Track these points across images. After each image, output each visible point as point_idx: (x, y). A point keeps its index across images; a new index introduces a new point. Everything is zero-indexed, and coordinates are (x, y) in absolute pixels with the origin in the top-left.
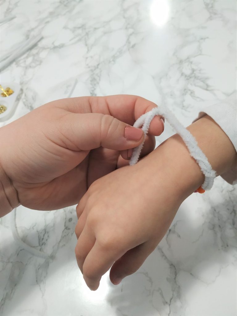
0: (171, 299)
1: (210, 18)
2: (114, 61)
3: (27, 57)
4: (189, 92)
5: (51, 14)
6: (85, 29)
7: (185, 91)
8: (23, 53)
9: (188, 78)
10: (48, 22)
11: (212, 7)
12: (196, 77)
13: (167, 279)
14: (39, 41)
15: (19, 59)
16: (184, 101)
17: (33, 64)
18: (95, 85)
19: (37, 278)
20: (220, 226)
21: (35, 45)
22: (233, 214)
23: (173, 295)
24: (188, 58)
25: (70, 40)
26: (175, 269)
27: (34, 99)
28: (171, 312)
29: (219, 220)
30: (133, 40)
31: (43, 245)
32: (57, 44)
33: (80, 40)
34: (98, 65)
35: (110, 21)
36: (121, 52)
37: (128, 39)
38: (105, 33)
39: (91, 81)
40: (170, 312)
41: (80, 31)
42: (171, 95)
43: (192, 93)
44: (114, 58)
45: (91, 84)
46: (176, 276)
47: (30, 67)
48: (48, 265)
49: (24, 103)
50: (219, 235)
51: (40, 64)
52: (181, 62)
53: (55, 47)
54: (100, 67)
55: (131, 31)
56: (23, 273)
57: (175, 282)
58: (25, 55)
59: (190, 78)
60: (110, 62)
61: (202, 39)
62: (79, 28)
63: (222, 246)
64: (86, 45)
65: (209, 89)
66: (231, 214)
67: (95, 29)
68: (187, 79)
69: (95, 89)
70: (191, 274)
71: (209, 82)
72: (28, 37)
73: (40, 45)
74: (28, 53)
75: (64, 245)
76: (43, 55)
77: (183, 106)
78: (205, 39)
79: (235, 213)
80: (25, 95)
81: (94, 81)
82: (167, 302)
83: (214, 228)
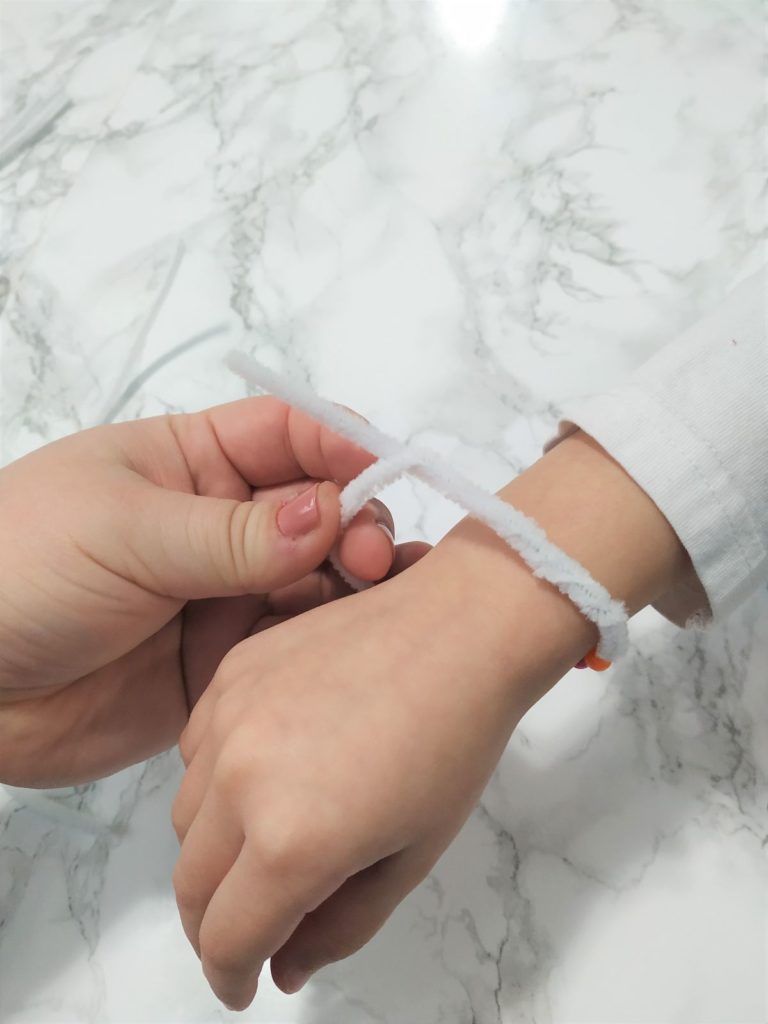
0: (503, 944)
1: (621, 25)
2: (307, 175)
3: (20, 172)
4: (555, 272)
5: (98, 21)
6: (211, 70)
7: (540, 270)
9: (550, 225)
10: (88, 50)
12: (575, 223)
13: (490, 882)
14: (60, 114)
16: (538, 301)
17: (42, 195)
18: (247, 256)
19: (70, 898)
20: (654, 704)
21: (46, 130)
22: (696, 663)
23: (508, 930)
24: (550, 159)
25: (162, 111)
26: (514, 847)
27: (46, 309)
28: (503, 985)
29: (651, 683)
30: (370, 104)
31: (89, 791)
32: (118, 123)
33: (193, 109)
34: (257, 189)
35: (292, 42)
36: (329, 144)
37: (354, 102)
38: (277, 83)
39: (234, 244)
40: (500, 984)
41: (193, 79)
42: (497, 284)
43: (562, 274)
44: (310, 164)
45: (235, 255)
46: (517, 867)
47: (32, 203)
48: (107, 854)
49: (13, 324)
50: (652, 731)
51: (63, 194)
52: (527, 173)
53: (112, 135)
54: (261, 195)
55: (362, 73)
56: (26, 885)
57: (515, 888)
58: (13, 166)
59: (558, 224)
60: (295, 178)
61: (593, 94)
62: (193, 67)
63: (662, 767)
64: (216, 124)
65: (619, 259)
66: (689, 661)
67: (245, 68)
68: (547, 229)
69: (247, 271)
70: (565, 860)
71: (618, 237)
72: (20, 101)
73: (63, 127)
74: (22, 157)
75: (157, 787)
76: (73, 160)
77: (536, 320)
78: (603, 94)
79: (702, 659)
80: (18, 299)
81: (243, 245)
82: (489, 955)
83: (635, 710)
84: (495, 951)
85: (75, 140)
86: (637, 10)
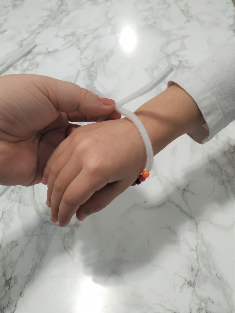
0: (197, 246)
1: (188, 21)
2: (107, 59)
3: (23, 62)
5: (41, 26)
6: (75, 36)
8: (19, 59)
10: (39, 33)
11: (188, 12)
12: (184, 67)
14: (33, 48)
15: (16, 64)
17: (31, 68)
18: (93, 79)
19: (64, 245)
20: (228, 181)
21: (30, 52)
23: (197, 242)
24: (174, 52)
25: (63, 46)
26: (195, 221)
29: (227, 176)
32: (51, 49)
33: (72, 45)
34: (93, 63)
35: (98, 28)
36: (112, 52)
38: (95, 38)
39: (89, 77)
40: (198, 257)
41: (71, 38)
45: (89, 79)
46: (197, 226)
48: (74, 232)
50: (229, 188)
51: (37, 67)
52: (168, 56)
53: (49, 52)
54: (95, 65)
56: (50, 243)
57: (198, 231)
58: (21, 61)
59: (179, 67)
60: (103, 60)
62: (70, 35)
64: (79, 49)
67: (85, 35)
69: (93, 83)
70: (211, 223)
72: (21, 46)
73: (35, 51)
74: (23, 59)
76: (39, 59)
78: (186, 37)
81: (91, 76)
82: (193, 250)
83: (223, 183)
84: (195, 249)
85: (39, 54)
86: (191, 17)
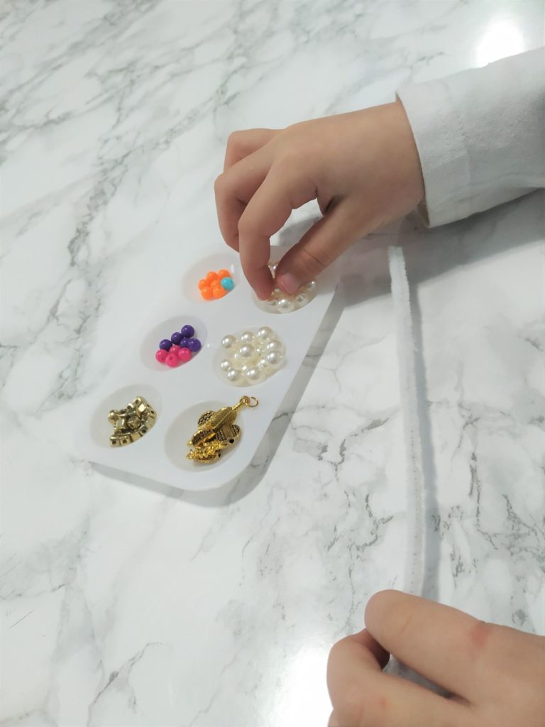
2: (167, 142)
5: (74, 46)
6: (133, 71)
10: (58, 67)
18: (97, 207)
25: (88, 103)
32: (53, 116)
34: (126, 156)
35: (197, 45)
36: (193, 118)
37: (223, 85)
38: (174, 75)
39: (92, 198)
41: (118, 79)
44: (173, 132)
45: (89, 207)
53: (48, 123)
54: (126, 161)
55: (238, 62)
60: (156, 146)
61: (422, 59)
62: (121, 70)
64: (119, 109)
67: (157, 67)
69: (92, 219)
76: (14, 143)
78: (431, 58)
81: (99, 197)
85: (23, 128)
